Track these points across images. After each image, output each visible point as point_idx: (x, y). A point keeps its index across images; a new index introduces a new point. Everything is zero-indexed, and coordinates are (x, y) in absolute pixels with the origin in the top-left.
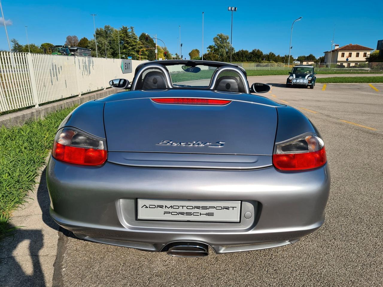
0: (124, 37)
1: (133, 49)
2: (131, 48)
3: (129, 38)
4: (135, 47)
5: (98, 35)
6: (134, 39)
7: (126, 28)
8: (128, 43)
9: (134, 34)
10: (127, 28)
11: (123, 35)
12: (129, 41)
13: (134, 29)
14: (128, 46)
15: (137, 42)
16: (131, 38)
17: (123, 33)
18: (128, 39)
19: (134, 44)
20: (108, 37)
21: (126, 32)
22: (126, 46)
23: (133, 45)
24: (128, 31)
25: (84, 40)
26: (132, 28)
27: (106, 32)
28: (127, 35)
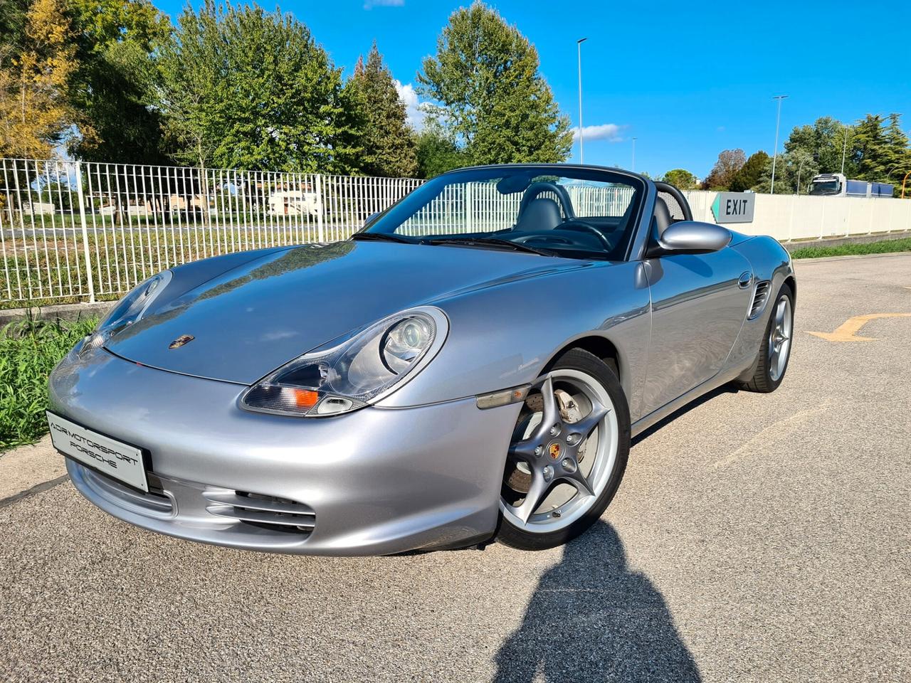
0: (867, 141)
1: (887, 171)
2: (882, 167)
3: (878, 144)
4: (896, 165)
5: (795, 144)
6: (897, 144)
7: (876, 118)
8: (875, 157)
9: (898, 133)
10: (879, 119)
11: (863, 137)
12: (880, 151)
13: (898, 119)
14: (873, 164)
15: (902, 153)
16: (886, 143)
17: (865, 133)
18: (876, 147)
19: (894, 157)
20: (820, 146)
21: (875, 128)
22: (869, 165)
23: (891, 161)
24: (881, 125)
25: (760, 158)
26: (894, 117)
27: (818, 133)
28: (875, 137)
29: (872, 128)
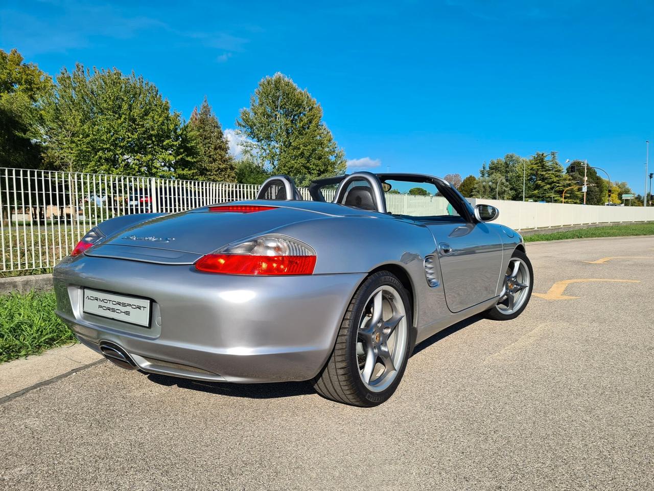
0: (538, 169)
1: (552, 188)
2: (548, 186)
3: (546, 171)
4: (558, 185)
5: (492, 171)
6: (556, 171)
7: (542, 155)
8: (543, 179)
9: (557, 164)
10: (544, 155)
11: (535, 167)
12: (547, 176)
13: (556, 155)
14: (543, 184)
15: (560, 177)
16: (549, 170)
17: (536, 164)
18: (544, 173)
19: (555, 179)
20: (509, 172)
21: (542, 161)
22: (540, 185)
23: (553, 182)
24: (546, 159)
25: (471, 179)
26: (553, 154)
27: (507, 164)
28: (543, 166)
29: (540, 160)
